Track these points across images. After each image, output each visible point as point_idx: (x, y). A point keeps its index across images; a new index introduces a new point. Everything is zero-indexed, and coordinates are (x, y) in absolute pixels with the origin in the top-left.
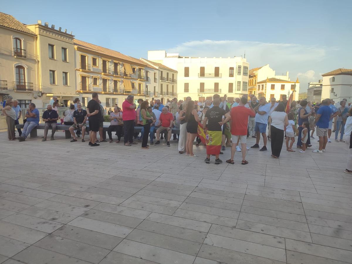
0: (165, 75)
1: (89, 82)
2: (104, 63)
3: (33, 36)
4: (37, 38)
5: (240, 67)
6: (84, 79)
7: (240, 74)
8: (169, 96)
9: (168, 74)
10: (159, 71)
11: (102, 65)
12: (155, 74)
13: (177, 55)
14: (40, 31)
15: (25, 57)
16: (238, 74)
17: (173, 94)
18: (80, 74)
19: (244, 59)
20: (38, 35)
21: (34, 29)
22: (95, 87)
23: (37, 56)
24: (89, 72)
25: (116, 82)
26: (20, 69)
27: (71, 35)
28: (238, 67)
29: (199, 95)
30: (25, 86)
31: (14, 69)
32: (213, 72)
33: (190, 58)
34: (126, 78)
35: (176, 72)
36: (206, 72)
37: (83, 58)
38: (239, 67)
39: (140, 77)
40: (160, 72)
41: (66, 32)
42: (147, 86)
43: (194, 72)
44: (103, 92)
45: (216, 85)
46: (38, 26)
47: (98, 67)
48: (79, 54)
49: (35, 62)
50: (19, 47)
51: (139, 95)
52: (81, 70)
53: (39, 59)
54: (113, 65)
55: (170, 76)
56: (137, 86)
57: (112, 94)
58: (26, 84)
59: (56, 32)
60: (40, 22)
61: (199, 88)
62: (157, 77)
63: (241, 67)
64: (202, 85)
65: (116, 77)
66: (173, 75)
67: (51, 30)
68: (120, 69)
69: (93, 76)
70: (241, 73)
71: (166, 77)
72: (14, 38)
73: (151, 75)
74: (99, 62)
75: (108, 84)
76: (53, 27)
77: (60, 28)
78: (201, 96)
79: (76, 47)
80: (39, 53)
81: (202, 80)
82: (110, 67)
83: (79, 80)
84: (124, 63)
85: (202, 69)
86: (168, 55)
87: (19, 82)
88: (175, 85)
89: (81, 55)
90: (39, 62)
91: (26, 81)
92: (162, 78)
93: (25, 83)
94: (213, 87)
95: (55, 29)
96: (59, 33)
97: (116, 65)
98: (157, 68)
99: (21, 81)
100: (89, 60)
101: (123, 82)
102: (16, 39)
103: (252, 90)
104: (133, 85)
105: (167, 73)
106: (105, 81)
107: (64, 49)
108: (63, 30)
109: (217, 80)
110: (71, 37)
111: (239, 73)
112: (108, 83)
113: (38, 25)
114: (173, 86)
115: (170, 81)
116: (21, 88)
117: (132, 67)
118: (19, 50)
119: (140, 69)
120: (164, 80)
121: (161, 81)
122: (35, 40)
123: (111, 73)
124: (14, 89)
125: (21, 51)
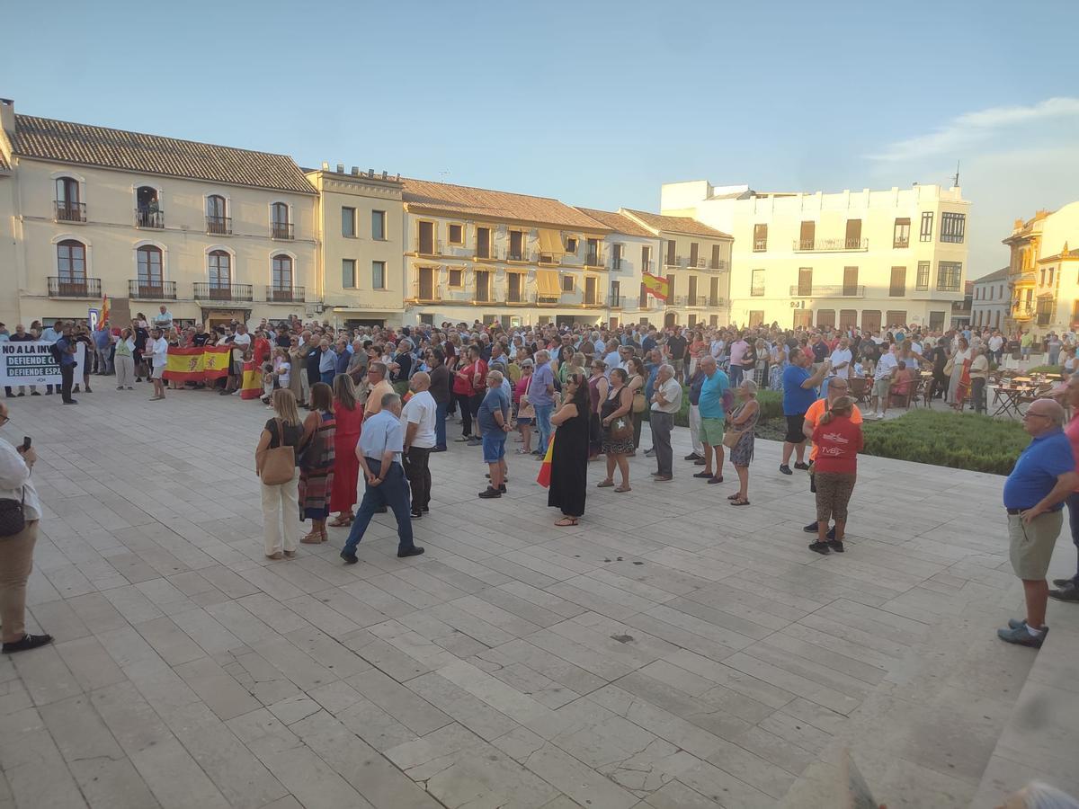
0: (683, 251)
1: (440, 279)
2: (483, 235)
3: (312, 194)
4: (319, 197)
5: (930, 215)
6: (425, 274)
7: (928, 237)
8: (695, 307)
9: (694, 247)
10: (662, 240)
11: (475, 241)
12: (645, 250)
13: (744, 189)
14: (325, 183)
15: (293, 237)
16: (923, 237)
17: (714, 301)
18: (414, 263)
19: (952, 189)
20: (321, 192)
21: (315, 180)
22: (455, 290)
23: (317, 233)
24: (441, 257)
25: (514, 279)
26: (283, 262)
27: (397, 182)
28: (923, 217)
29: (792, 304)
30: (291, 293)
31: (270, 262)
32: (841, 234)
33: (771, 197)
34: (543, 267)
35: (730, 239)
36: (819, 235)
37: (425, 229)
38: (928, 217)
39: (592, 260)
40: (666, 245)
41: (384, 177)
42: (615, 285)
43: (784, 236)
44: (475, 302)
45: (851, 273)
46: (321, 174)
47: (465, 243)
48: (413, 222)
49: (314, 243)
50: (283, 221)
51: (584, 306)
52: (416, 254)
53: (322, 239)
54: (507, 237)
55: (705, 253)
56: (580, 284)
57: (504, 305)
58: (294, 289)
59: (358, 180)
60: (326, 166)
61: (796, 283)
62: (654, 257)
63: (932, 217)
64: (805, 276)
65: (513, 264)
66: (716, 249)
67: (349, 178)
68: (529, 244)
69: (448, 267)
70: (930, 234)
71: (686, 255)
72: (274, 205)
73: (631, 253)
74: (469, 234)
75: (492, 281)
76: (355, 170)
78: (800, 308)
79: (406, 205)
80: (321, 228)
81: (807, 260)
82: (500, 242)
83: (413, 276)
84: (540, 230)
85: (808, 231)
86: (718, 191)
87: (281, 287)
88: (721, 278)
89: (420, 222)
90: (321, 244)
91: (294, 285)
92: (671, 259)
93: (291, 287)
94: (838, 281)
95: (359, 174)
96: (370, 181)
97: (516, 238)
98: (656, 232)
99: (284, 284)
100: (441, 230)
101: (534, 275)
102: (278, 204)
104: (568, 284)
105: (692, 244)
106: (482, 277)
107: (379, 214)
108: (378, 172)
109: (852, 258)
110: (396, 184)
111: (925, 234)
112: (492, 279)
113: (323, 172)
114: (714, 282)
115: (703, 266)
116: (282, 295)
117: (564, 238)
118: (283, 227)
119: (592, 242)
120: (679, 264)
121: (669, 268)
122: (316, 202)
123: (502, 257)
124: (268, 300)
125: (287, 228)
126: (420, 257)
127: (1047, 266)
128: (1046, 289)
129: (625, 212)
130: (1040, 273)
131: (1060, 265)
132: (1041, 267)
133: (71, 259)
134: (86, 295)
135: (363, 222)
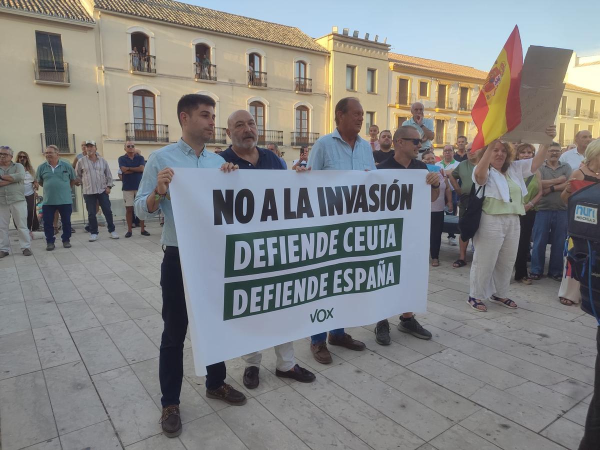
0: (571, 104)
2: (441, 90)
3: (323, 55)
4: (329, 57)
9: (579, 101)
11: (436, 95)
14: (335, 44)
15: (310, 91)
18: (395, 113)
20: (332, 52)
21: (326, 43)
23: (328, 87)
25: (461, 126)
26: (303, 111)
27: (385, 45)
30: (308, 138)
31: (294, 111)
37: (403, 83)
41: (376, 41)
44: (435, 145)
46: (332, 36)
47: (429, 97)
48: (396, 76)
49: (325, 96)
50: (302, 76)
52: (398, 105)
53: (331, 93)
54: (458, 92)
55: (585, 106)
58: (310, 135)
59: (360, 42)
60: (335, 30)
65: (462, 114)
66: (593, 102)
67: (351, 40)
71: (574, 108)
72: (297, 62)
74: (433, 88)
75: (446, 127)
76: (356, 34)
77: (368, 35)
79: (391, 65)
80: (331, 82)
82: (453, 95)
83: (394, 124)
86: (582, 60)
87: (301, 133)
88: (596, 124)
89: (400, 79)
90: (330, 97)
91: (310, 131)
92: (564, 111)
93: (308, 133)
95: (359, 37)
96: (366, 43)
97: (464, 92)
99: (303, 131)
100: (413, 87)
102: (300, 62)
105: (578, 99)
106: (440, 124)
107: (372, 71)
108: (372, 39)
110: (385, 47)
113: (334, 34)
115: (584, 116)
116: (301, 140)
118: (302, 80)
120: (568, 114)
121: (563, 118)
122: (327, 61)
123: (455, 109)
124: (293, 144)
125: (305, 82)
126: (401, 108)
133: (144, 108)
134: (155, 139)
135: (361, 78)
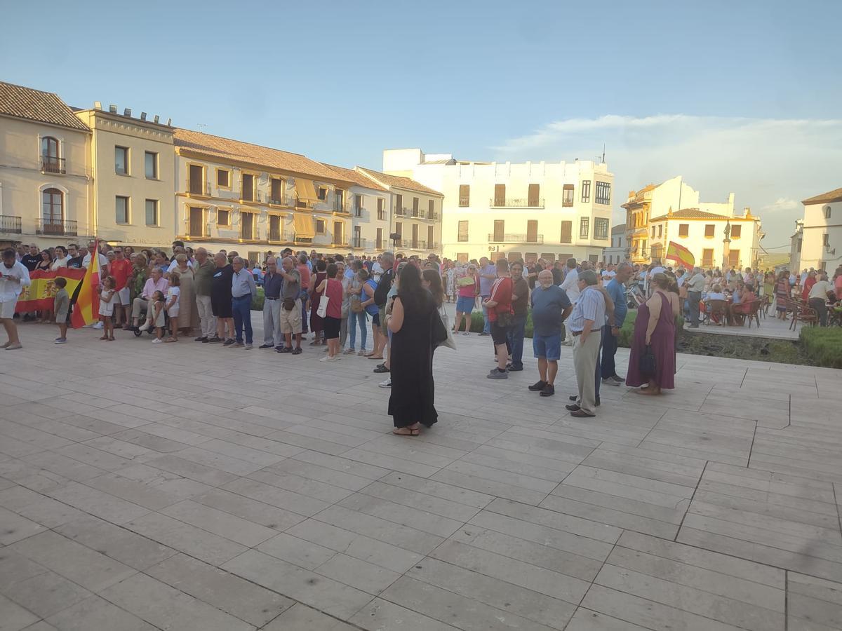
0: (407, 204)
1: (209, 218)
2: (247, 180)
3: (84, 132)
4: (91, 135)
5: (588, 183)
6: (195, 213)
7: (587, 199)
8: (418, 250)
9: (416, 201)
10: (392, 194)
11: (240, 185)
12: (380, 201)
13: (448, 157)
14: (97, 122)
15: (64, 172)
16: (584, 199)
17: (430, 245)
18: (185, 203)
19: (601, 164)
20: (93, 130)
21: (87, 118)
22: (223, 228)
23: (90, 169)
24: (209, 198)
25: (274, 220)
26: (54, 195)
27: (169, 127)
28: (583, 185)
29: (490, 248)
30: (62, 226)
31: (40, 196)
32: (524, 195)
33: (472, 163)
34: (299, 211)
35: (441, 196)
36: (509, 196)
37: (195, 172)
38: (587, 185)
39: (339, 208)
40: (395, 198)
41: (157, 121)
42: (357, 229)
43: (482, 195)
44: (241, 240)
45: (532, 225)
46: (94, 112)
47: (231, 187)
48: (184, 164)
49: (85, 179)
50: (53, 155)
51: (333, 246)
52: (188, 194)
53: (94, 175)
54: (269, 183)
55: (423, 206)
56: (329, 227)
57: (266, 244)
58: (65, 222)
59: (133, 122)
60: (98, 105)
61: (492, 232)
62: (386, 207)
63: (590, 185)
64: (499, 225)
65: (274, 208)
66: (431, 203)
67: (121, 119)
68: (287, 191)
69: (217, 208)
70: (589, 197)
72: (44, 138)
73: (369, 203)
74: (235, 179)
75: (256, 222)
76: (127, 113)
78: (496, 251)
79: (177, 149)
80: (94, 165)
81: (500, 214)
82: (262, 188)
83: (184, 215)
84: (296, 179)
85: (500, 191)
86: (428, 158)
87: (51, 220)
88: (436, 226)
89: (191, 166)
90: (93, 180)
91: (65, 219)
92: (399, 210)
93: (62, 220)
94: (523, 230)
95: (132, 116)
96: (142, 123)
97: (276, 184)
98: (387, 187)
99: (54, 218)
100: (209, 174)
101: (292, 217)
102: (49, 138)
103: (639, 237)
104: (320, 227)
105: (414, 198)
106: (247, 218)
107: (152, 155)
108: (150, 118)
109: (533, 214)
110: (169, 130)
111: (585, 197)
113: (96, 110)
114: (430, 229)
115: (422, 216)
116: (52, 228)
117: (316, 187)
118: (53, 161)
119: (339, 193)
120: (405, 214)
121: (398, 217)
122: (88, 139)
123: (264, 201)
124: (38, 232)
125: (58, 162)
126: (191, 197)
127: (657, 224)
128: (656, 240)
129: (360, 170)
130: (651, 229)
131: (667, 223)
132: (652, 224)
135: (136, 162)
